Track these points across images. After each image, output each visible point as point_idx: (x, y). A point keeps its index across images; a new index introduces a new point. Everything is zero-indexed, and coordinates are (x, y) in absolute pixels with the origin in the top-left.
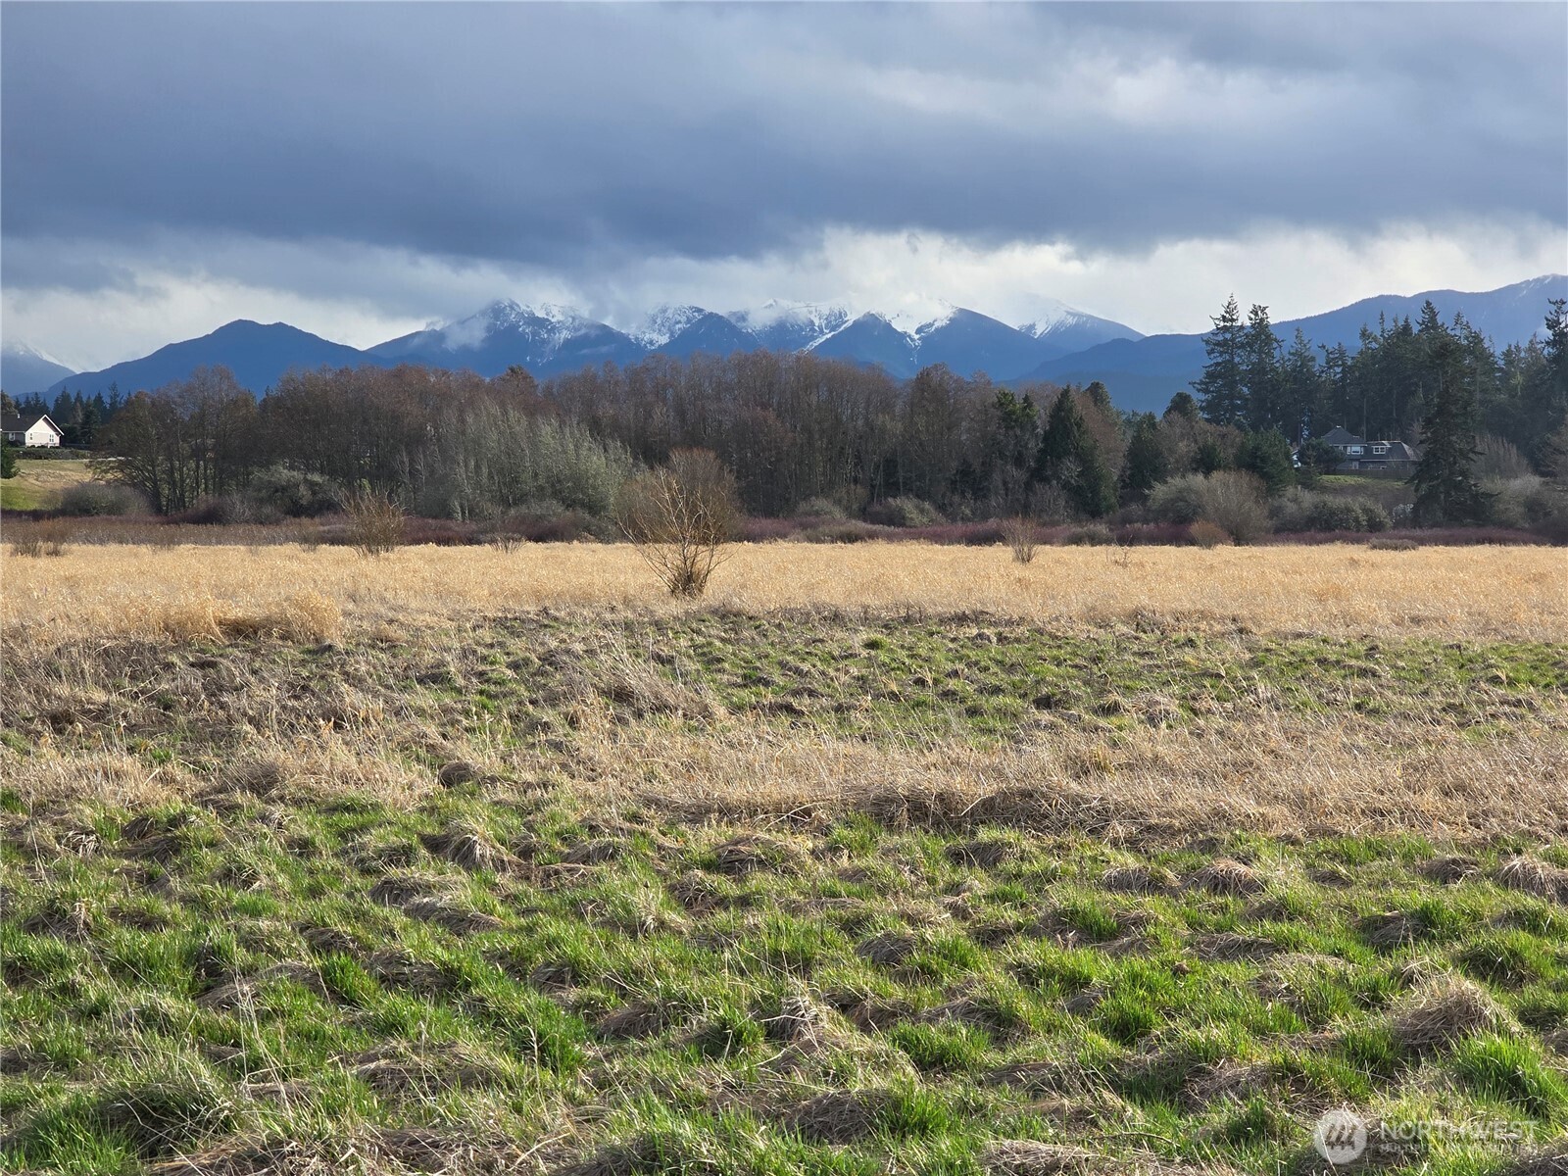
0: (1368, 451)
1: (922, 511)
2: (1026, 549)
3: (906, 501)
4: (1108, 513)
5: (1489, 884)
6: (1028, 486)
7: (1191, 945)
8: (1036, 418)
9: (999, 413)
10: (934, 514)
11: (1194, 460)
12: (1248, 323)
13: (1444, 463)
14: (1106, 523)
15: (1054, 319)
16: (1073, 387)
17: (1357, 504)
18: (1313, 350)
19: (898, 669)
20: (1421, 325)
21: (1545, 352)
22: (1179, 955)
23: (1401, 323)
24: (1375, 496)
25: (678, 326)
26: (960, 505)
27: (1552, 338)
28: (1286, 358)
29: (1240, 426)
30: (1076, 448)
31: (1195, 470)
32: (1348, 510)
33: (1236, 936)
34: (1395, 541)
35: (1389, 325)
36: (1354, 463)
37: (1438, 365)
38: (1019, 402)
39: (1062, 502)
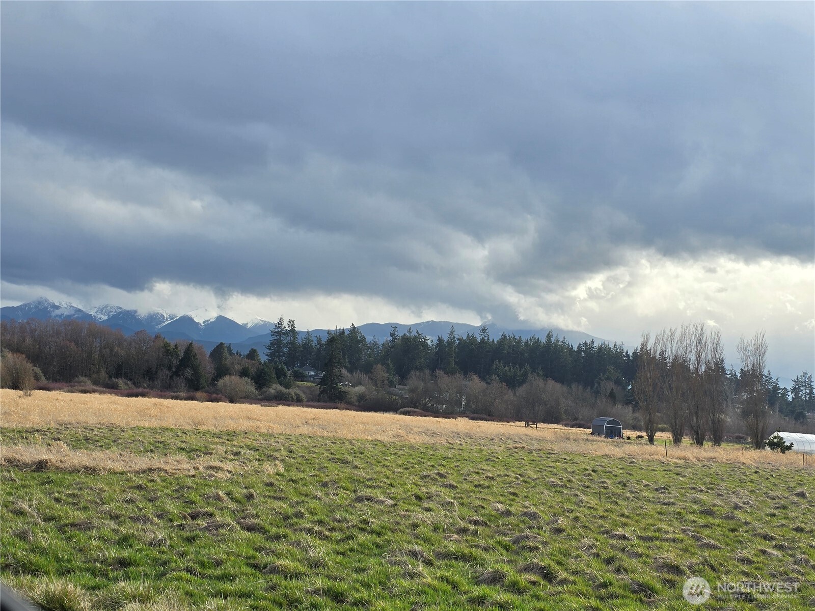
0: (317, 374)
1: (126, 384)
3: (122, 380)
4: (203, 389)
6: (171, 377)
8: (178, 352)
9: (163, 350)
10: (131, 385)
12: (287, 326)
25: (111, 313)
26: (143, 383)
27: (392, 339)
30: (192, 365)
38: (173, 346)
39: (183, 385)
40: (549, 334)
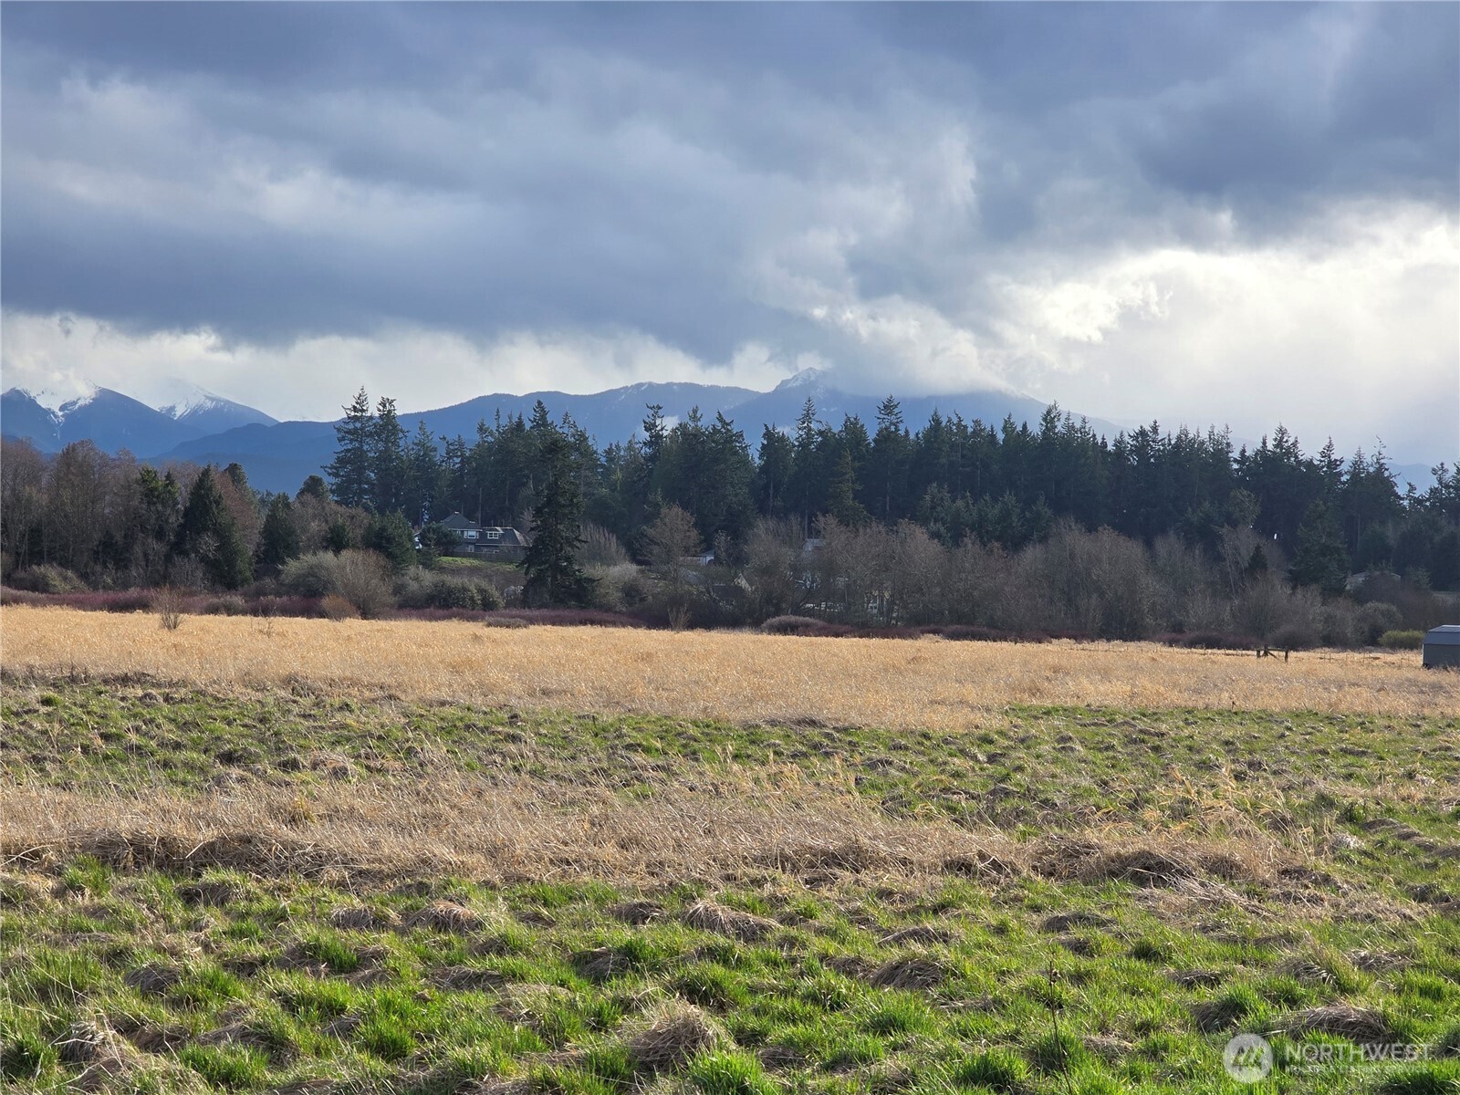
0: (483, 535)
1: (65, 579)
2: (172, 617)
3: (50, 569)
4: (243, 586)
5: (677, 924)
6: (168, 558)
7: (426, 977)
8: (177, 494)
9: (142, 489)
10: (77, 582)
11: (325, 539)
12: (377, 414)
13: (551, 549)
14: (241, 595)
15: (193, 402)
16: (212, 468)
17: (472, 584)
18: (435, 441)
19: (78, 724)
20: (533, 422)
21: (643, 452)
22: (418, 985)
23: (515, 420)
24: (489, 577)
26: (102, 574)
27: (649, 439)
28: (410, 448)
29: (367, 509)
30: (214, 524)
31: (326, 548)
32: (465, 590)
33: (466, 969)
34: (508, 619)
35: (504, 421)
36: (470, 546)
37: (549, 459)
38: (162, 478)
39: (199, 574)
40: (1049, 412)
